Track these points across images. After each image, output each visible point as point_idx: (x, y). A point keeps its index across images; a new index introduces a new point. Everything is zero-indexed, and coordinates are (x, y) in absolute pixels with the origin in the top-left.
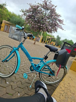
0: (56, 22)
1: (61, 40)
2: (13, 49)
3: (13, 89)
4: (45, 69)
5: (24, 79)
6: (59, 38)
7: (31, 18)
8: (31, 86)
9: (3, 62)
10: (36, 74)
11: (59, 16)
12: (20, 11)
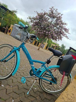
0: (62, 30)
1: (65, 49)
2: (14, 48)
3: (7, 93)
4: (46, 75)
5: (21, 84)
6: (63, 47)
7: (37, 25)
8: (28, 92)
9: (1, 62)
10: (36, 79)
11: (65, 24)
12: (28, 18)
